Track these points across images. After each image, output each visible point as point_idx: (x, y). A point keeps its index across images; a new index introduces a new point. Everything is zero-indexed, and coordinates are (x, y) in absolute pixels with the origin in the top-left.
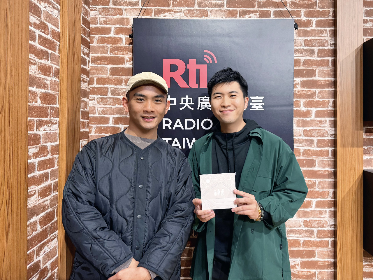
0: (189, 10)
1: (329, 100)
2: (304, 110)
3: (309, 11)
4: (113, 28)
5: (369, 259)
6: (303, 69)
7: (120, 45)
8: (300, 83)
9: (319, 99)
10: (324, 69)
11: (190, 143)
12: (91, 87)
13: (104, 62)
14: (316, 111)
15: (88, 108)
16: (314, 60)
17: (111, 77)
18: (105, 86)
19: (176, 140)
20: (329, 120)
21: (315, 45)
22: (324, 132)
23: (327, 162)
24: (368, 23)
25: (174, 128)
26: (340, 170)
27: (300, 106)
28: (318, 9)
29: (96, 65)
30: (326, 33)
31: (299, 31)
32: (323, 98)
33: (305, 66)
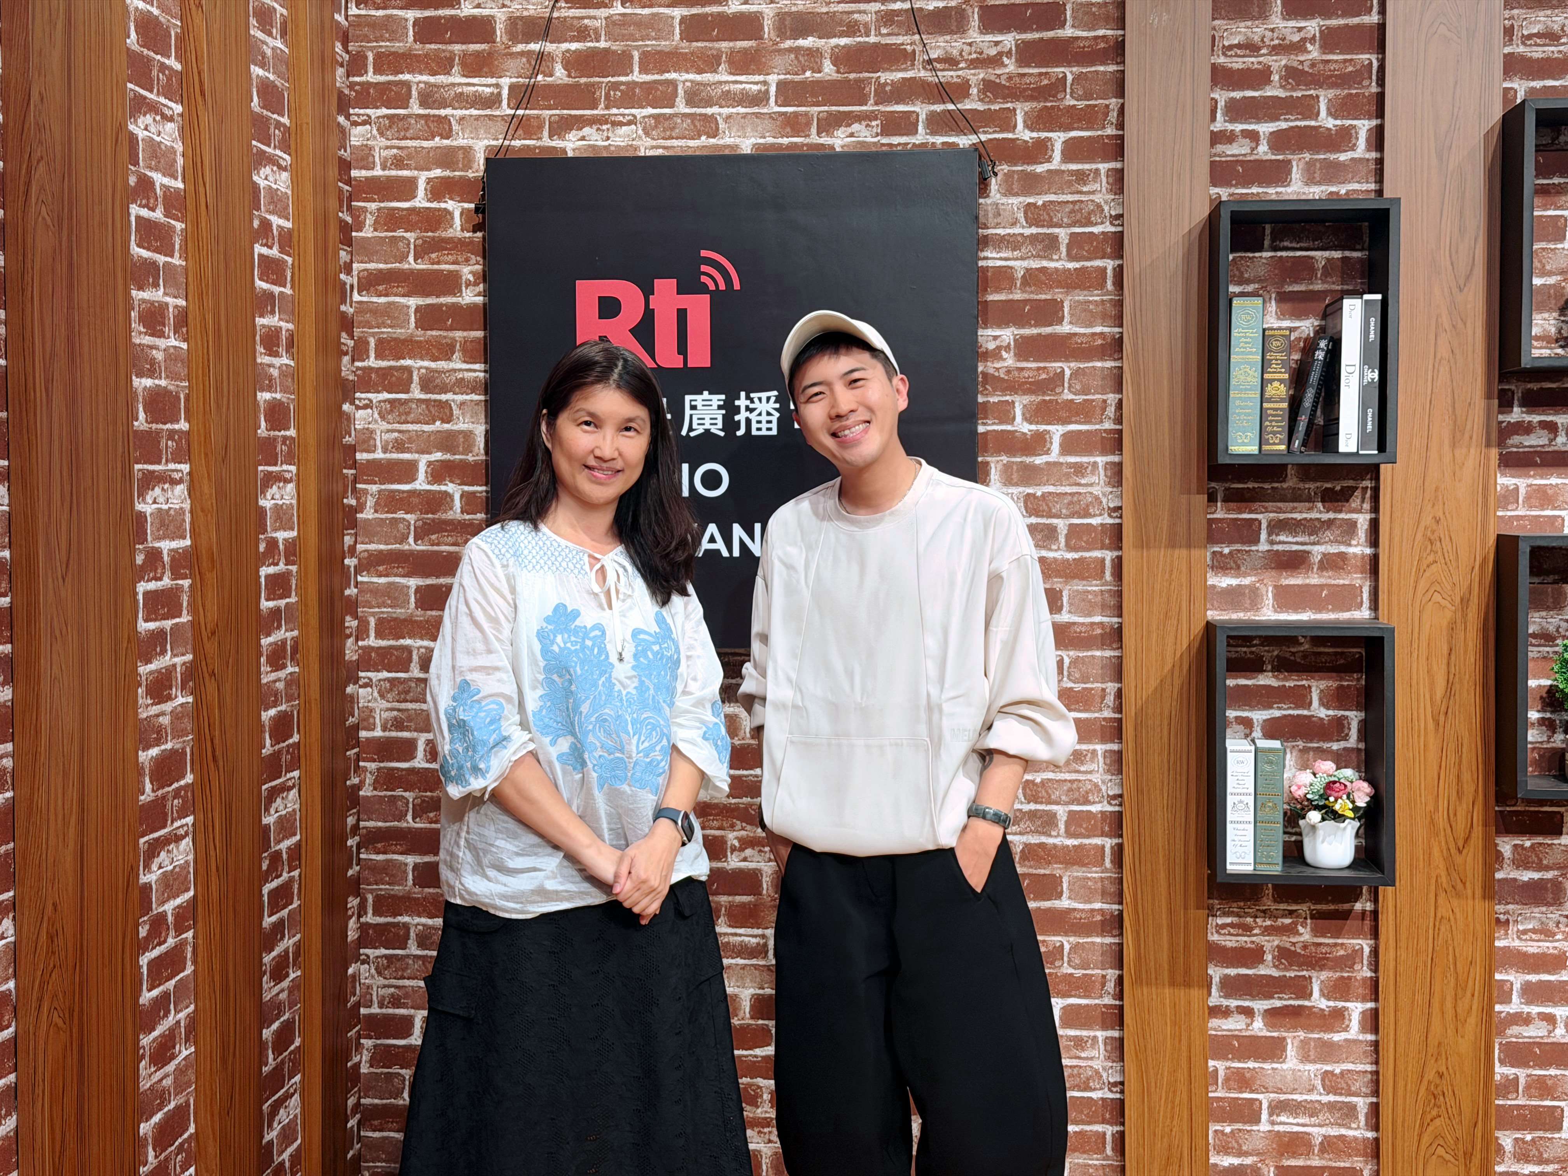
0: (656, 117)
1: (1105, 397)
2: (1025, 430)
3: (1041, 110)
4: (423, 178)
5: (1235, 905)
6: (1022, 298)
7: (444, 234)
8: (1012, 343)
9: (1074, 397)
10: (1091, 298)
12: (358, 368)
13: (398, 287)
14: (1063, 435)
15: (353, 434)
16: (1057, 270)
17: (420, 335)
18: (402, 363)
20: (1107, 463)
21: (1061, 222)
22: (1090, 500)
23: (1099, 597)
24: (1235, 145)
26: (1133, 619)
27: (1014, 419)
28: (1070, 102)
29: (375, 299)
30: (1095, 180)
31: (1009, 176)
32: (1085, 390)
33: (1027, 289)
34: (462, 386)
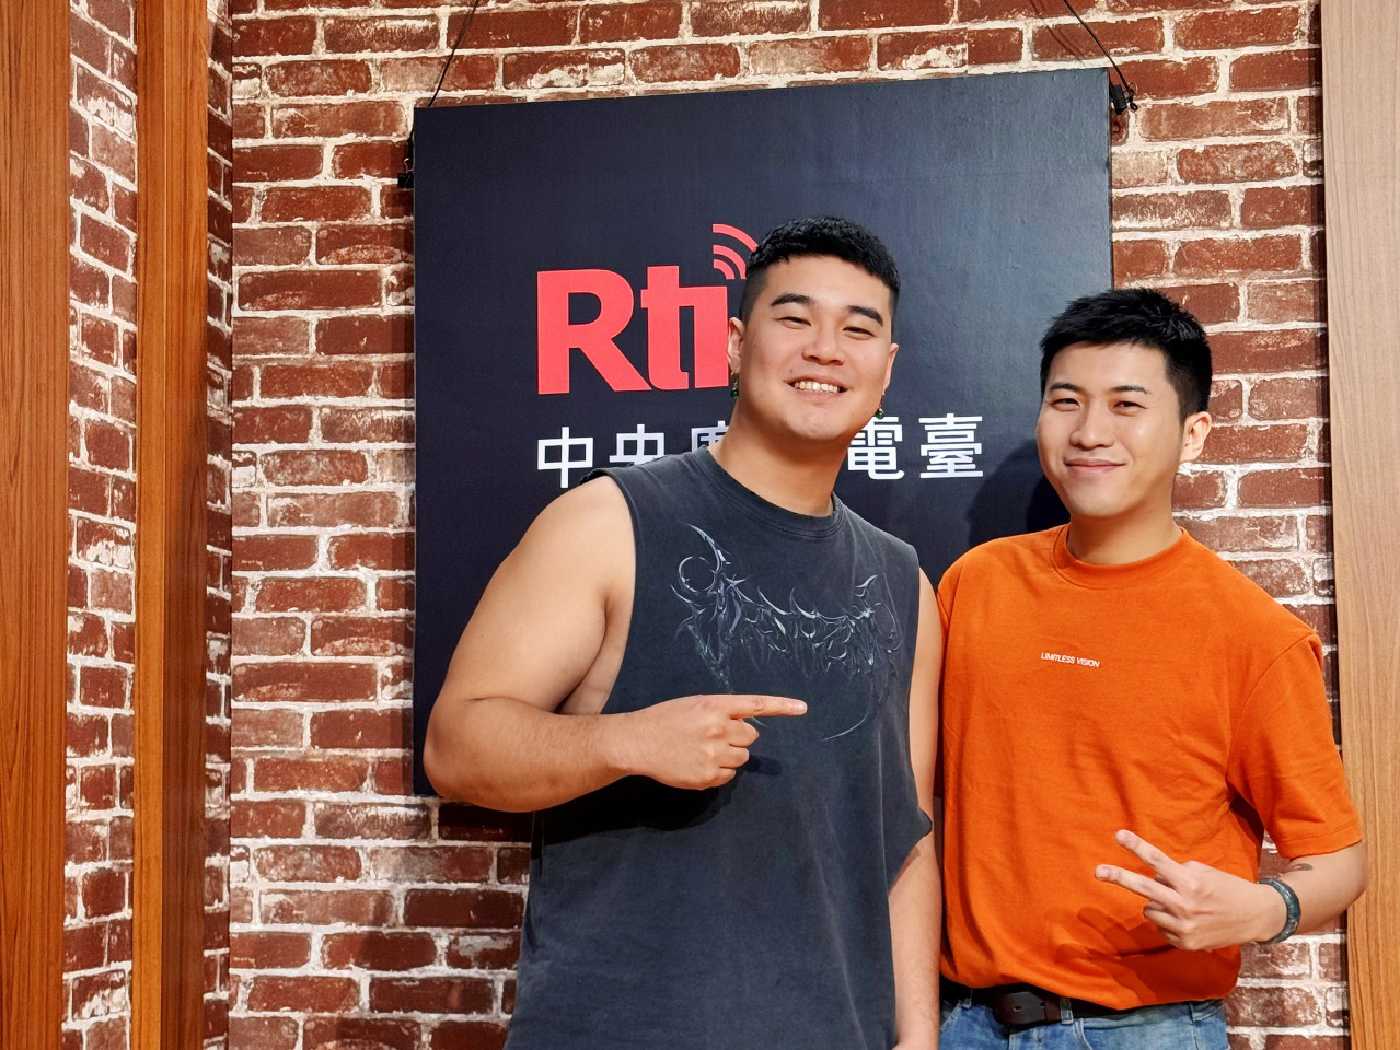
0: (652, 51)
2: (1186, 472)
3: (1198, 19)
4: (329, 146)
6: (1178, 285)
7: (358, 222)
9: (1257, 423)
10: (1278, 282)
12: (237, 410)
13: (293, 296)
14: (1243, 479)
15: (228, 499)
16: (1227, 242)
17: (323, 361)
18: (297, 400)
20: (1309, 518)
21: (1231, 175)
22: (1286, 571)
28: (1239, 6)
29: (261, 314)
30: (1279, 114)
31: (1153, 114)
32: (1274, 413)
33: (1185, 270)
34: (378, 430)
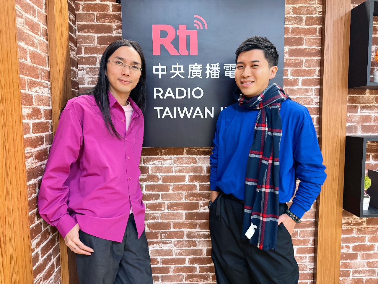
1: (315, 68)
2: (291, 78)
5: (346, 218)
6: (291, 37)
7: (106, 13)
8: (288, 51)
9: (306, 68)
10: (312, 38)
11: (182, 113)
12: (78, 57)
13: (91, 30)
14: (303, 80)
15: (77, 78)
16: (302, 28)
17: (99, 46)
18: (93, 55)
19: (167, 109)
20: (315, 89)
21: (303, 13)
22: (310, 100)
25: (165, 97)
26: (325, 136)
27: (288, 75)
29: (83, 34)
30: (314, 0)
32: (309, 66)
33: (293, 34)
